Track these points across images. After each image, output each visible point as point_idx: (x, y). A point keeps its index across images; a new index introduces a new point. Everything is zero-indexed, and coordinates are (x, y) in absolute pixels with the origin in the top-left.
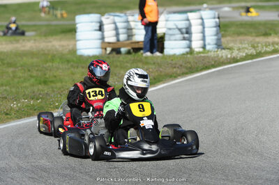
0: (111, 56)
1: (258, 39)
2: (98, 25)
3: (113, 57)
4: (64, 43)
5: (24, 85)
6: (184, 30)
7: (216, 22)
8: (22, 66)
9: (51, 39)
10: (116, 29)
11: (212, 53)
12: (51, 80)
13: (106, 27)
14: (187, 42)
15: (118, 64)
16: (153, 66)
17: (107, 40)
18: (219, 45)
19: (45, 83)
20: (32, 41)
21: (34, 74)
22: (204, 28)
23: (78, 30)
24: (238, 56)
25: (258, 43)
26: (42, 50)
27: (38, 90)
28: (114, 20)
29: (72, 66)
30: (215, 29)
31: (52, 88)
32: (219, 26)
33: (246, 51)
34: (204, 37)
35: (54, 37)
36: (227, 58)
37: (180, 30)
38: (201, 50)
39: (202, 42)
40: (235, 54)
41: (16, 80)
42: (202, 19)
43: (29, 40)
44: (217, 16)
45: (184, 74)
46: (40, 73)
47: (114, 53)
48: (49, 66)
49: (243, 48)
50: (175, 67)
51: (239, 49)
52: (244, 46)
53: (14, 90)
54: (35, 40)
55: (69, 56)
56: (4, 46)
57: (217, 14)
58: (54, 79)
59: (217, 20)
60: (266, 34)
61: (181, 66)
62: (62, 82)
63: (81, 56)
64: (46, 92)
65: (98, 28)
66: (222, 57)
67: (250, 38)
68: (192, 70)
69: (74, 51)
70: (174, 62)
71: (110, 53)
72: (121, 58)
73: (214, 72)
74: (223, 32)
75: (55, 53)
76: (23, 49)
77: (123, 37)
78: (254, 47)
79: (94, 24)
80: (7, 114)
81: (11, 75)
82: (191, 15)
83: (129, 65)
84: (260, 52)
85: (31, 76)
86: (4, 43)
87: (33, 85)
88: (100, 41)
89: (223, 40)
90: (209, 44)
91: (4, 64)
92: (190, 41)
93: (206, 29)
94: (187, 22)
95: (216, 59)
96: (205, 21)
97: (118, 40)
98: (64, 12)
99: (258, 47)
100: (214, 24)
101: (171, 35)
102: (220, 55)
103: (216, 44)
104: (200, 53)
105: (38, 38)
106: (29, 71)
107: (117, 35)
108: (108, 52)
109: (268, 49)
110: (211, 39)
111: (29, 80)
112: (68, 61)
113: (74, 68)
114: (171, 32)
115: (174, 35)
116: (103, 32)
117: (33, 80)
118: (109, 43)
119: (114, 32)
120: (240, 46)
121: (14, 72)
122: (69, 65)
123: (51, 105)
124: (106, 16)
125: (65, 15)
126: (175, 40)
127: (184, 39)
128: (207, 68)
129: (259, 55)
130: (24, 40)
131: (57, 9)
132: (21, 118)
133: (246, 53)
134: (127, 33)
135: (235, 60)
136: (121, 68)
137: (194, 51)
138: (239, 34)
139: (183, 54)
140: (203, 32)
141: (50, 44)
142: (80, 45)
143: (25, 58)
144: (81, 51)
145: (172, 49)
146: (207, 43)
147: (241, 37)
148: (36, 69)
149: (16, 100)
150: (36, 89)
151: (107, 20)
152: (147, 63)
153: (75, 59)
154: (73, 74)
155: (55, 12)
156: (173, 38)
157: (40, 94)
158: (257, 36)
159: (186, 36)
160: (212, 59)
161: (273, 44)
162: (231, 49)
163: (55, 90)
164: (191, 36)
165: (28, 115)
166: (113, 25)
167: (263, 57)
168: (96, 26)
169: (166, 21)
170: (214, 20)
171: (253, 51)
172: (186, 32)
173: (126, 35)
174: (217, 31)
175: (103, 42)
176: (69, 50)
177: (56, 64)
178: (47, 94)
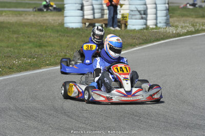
0: (89, 29)
1: (197, 20)
2: (80, 6)
4: (56, 18)
6: (142, 12)
7: (166, 7)
8: (23, 33)
9: (46, 14)
10: (93, 9)
11: (162, 29)
12: (44, 44)
13: (85, 8)
14: (145, 21)
18: (167, 24)
19: (40, 46)
20: (32, 16)
21: (32, 40)
22: (157, 10)
23: (65, 9)
24: (181, 32)
25: (197, 23)
26: (39, 22)
27: (35, 51)
28: (92, 2)
30: (165, 12)
31: (45, 50)
34: (157, 17)
36: (173, 33)
37: (139, 11)
38: (154, 27)
39: (155, 21)
40: (179, 30)
41: (18, 44)
42: (156, 4)
43: (30, 15)
44: (167, 2)
45: (140, 44)
46: (36, 39)
47: (91, 27)
48: (43, 34)
49: (185, 26)
50: (134, 39)
51: (182, 27)
52: (186, 25)
53: (16, 51)
54: (34, 15)
55: (58, 28)
56: (11, 18)
58: (47, 44)
59: (167, 5)
60: (203, 17)
61: (139, 38)
62: (52, 46)
63: (67, 28)
64: (40, 53)
65: (80, 8)
66: (169, 32)
67: (191, 19)
68: (147, 41)
69: (62, 24)
70: (134, 35)
73: (162, 43)
74: (171, 14)
75: (48, 25)
76: (25, 21)
77: (97, 16)
78: (193, 26)
79: (77, 5)
80: (10, 68)
81: (15, 40)
82: (148, 1)
84: (198, 30)
86: (10, 15)
87: (30, 48)
89: (171, 20)
91: (10, 31)
92: (147, 20)
93: (158, 12)
94: (145, 6)
95: (165, 34)
96: (158, 5)
97: (94, 18)
99: (196, 25)
100: (165, 9)
101: (133, 15)
102: (168, 31)
103: (165, 23)
104: (153, 29)
105: (36, 13)
106: (28, 37)
107: (94, 13)
108: (87, 26)
109: (204, 28)
110: (162, 19)
111: (28, 44)
112: (58, 31)
113: (62, 36)
114: (132, 13)
115: (135, 15)
116: (83, 11)
117: (30, 45)
118: (88, 19)
119: (92, 11)
121: (17, 38)
122: (58, 34)
123: (43, 63)
126: (136, 19)
127: (142, 18)
128: (158, 40)
129: (197, 31)
132: (21, 72)
137: (149, 27)
138: (183, 16)
139: (141, 29)
140: (156, 14)
141: (45, 18)
142: (67, 20)
143: (26, 28)
144: (68, 24)
145: (133, 25)
146: (158, 22)
147: (184, 18)
148: (34, 36)
149: (17, 59)
150: (33, 51)
151: (87, 3)
153: (63, 30)
156: (134, 17)
157: (36, 55)
158: (196, 18)
159: (144, 16)
160: (162, 34)
162: (177, 27)
163: (47, 52)
164: (147, 17)
165: (26, 70)
166: (91, 7)
167: (199, 33)
168: (79, 7)
169: (130, 5)
170: (164, 5)
171: (193, 29)
172: (144, 14)
173: (100, 14)
174: (167, 13)
175: (83, 19)
176: (59, 24)
177: (48, 33)
178: (41, 55)
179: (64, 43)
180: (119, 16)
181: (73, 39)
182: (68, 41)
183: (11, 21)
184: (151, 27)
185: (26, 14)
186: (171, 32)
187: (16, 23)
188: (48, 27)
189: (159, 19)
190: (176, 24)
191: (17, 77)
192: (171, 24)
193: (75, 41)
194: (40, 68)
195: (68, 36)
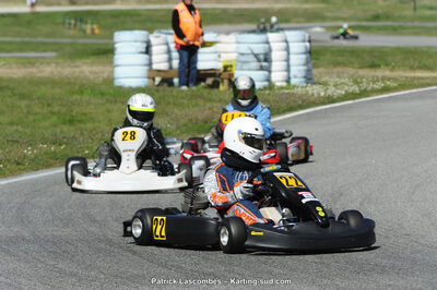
0: (161, 88)
1: (362, 72)
2: (145, 45)
3: (164, 90)
4: (96, 68)
5: (43, 124)
6: (262, 57)
7: (306, 47)
8: (39, 98)
9: (78, 62)
11: (300, 89)
12: (79, 118)
13: (154, 49)
14: (266, 73)
15: (171, 100)
17: (155, 67)
18: (309, 79)
19: (71, 122)
20: (53, 65)
21: (56, 109)
22: (289, 54)
23: (116, 52)
24: (335, 94)
25: (363, 77)
26: (67, 78)
27: (62, 132)
28: (166, 39)
29: (108, 101)
30: (304, 56)
31: (81, 129)
32: (310, 53)
33: (346, 88)
34: (289, 66)
35: (83, 60)
36: (319, 97)
37: (256, 56)
38: (285, 84)
39: (286, 73)
40: (331, 91)
41: (31, 118)
42: (286, 41)
43: (49, 64)
44: (307, 38)
46: (64, 110)
47: (165, 85)
48: (77, 100)
49: (341, 84)
51: (336, 86)
52: (343, 80)
53: (28, 131)
54: (57, 63)
55: (103, 87)
56: (15, 70)
57: (307, 36)
58: (83, 118)
59: (308, 44)
60: (373, 66)
62: (93, 120)
63: (120, 87)
64: (72, 134)
65: (144, 50)
66: (313, 95)
67: (351, 71)
69: (110, 80)
71: (158, 85)
72: (175, 91)
73: (301, 115)
74: (314, 61)
75: (84, 82)
76: (39, 75)
77: (176, 63)
78: (356, 82)
79: (139, 44)
80: (18, 164)
81: (25, 111)
82: (272, 36)
83: (185, 101)
84: (365, 90)
85: (52, 113)
86: (14, 66)
87: (55, 126)
88: (147, 68)
89: (315, 71)
90: (295, 77)
91: (15, 95)
92: (270, 72)
93: (291, 56)
94: (267, 46)
95: (305, 97)
96: (291, 45)
97: (171, 68)
98: (95, 26)
99: (362, 82)
100: (303, 50)
101: (244, 62)
102: (310, 92)
103: (305, 77)
104: (282, 88)
105: (60, 61)
106: (49, 105)
107: (170, 60)
108: (157, 83)
109: (376, 87)
110: (298, 70)
111: (49, 118)
112: (103, 94)
113: (111, 102)
114: (243, 59)
115: (248, 62)
116: (151, 55)
117: (54, 119)
118: (159, 71)
119: (166, 56)
120: (337, 81)
121: (28, 106)
122: (104, 99)
124: (155, 34)
125: (97, 31)
126: (250, 70)
127: (262, 68)
128: (291, 109)
129: (364, 93)
131: (86, 23)
132: (38, 170)
133: (346, 91)
135: (331, 100)
136: (175, 105)
137: (274, 85)
138: (336, 64)
139: (260, 90)
140: (288, 60)
141: (77, 70)
142: (118, 72)
143: (43, 88)
144: (120, 80)
146: (292, 75)
147: (339, 69)
148: (59, 102)
149: (31, 145)
150: (58, 130)
151: (157, 39)
152: (210, 100)
153: (111, 91)
154: (109, 111)
155: (84, 26)
156: (246, 66)
157: (64, 137)
158: (361, 68)
159: (265, 64)
160: (299, 98)
161: (383, 79)
162: (325, 84)
163: (85, 132)
164: (270, 66)
165: (48, 166)
166: (165, 47)
167: (368, 96)
168: (142, 47)
169: (238, 43)
170: (302, 44)
171: (357, 90)
172: (265, 60)
174: (307, 59)
175: (151, 70)
176: (105, 80)
177: (86, 97)
178: (74, 137)
179: (115, 115)
183: (16, 77)
184: (278, 84)
185: (41, 63)
186: (316, 95)
187: (24, 78)
188: (83, 85)
189: (294, 71)
190: (324, 79)
191: (31, 180)
192: (315, 79)
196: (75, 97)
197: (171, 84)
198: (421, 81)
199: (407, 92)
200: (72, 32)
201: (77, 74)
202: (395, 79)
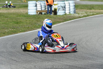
0: (39, 15)
1: (88, 11)
2: (35, 4)
3: (40, 15)
4: (24, 10)
5: (10, 24)
6: (63, 7)
8: (10, 18)
9: (20, 9)
10: (41, 6)
11: (73, 15)
12: (19, 22)
14: (64, 11)
15: (41, 18)
16: (53, 19)
18: (75, 12)
19: (17, 23)
20: (14, 10)
22: (70, 6)
23: (29, 6)
26: (17, 12)
28: (40, 3)
29: (26, 18)
30: (74, 7)
31: (19, 25)
32: (75, 6)
34: (70, 9)
37: (62, 7)
39: (69, 11)
40: (80, 15)
41: (8, 22)
42: (69, 3)
44: (74, 2)
45: (63, 21)
46: (16, 20)
47: (40, 14)
50: (60, 19)
51: (81, 14)
53: (7, 26)
54: (15, 9)
56: (4, 11)
59: (74, 4)
60: (90, 9)
61: (62, 19)
62: (23, 23)
63: (29, 15)
65: (35, 6)
67: (85, 10)
68: (66, 20)
69: (27, 13)
70: (60, 17)
72: (42, 16)
73: (73, 21)
74: (76, 8)
76: (10, 12)
77: (43, 9)
78: (86, 13)
80: (4, 33)
81: (6, 21)
82: (66, 2)
84: (88, 15)
86: (4, 10)
87: (13, 24)
88: (36, 10)
89: (76, 10)
91: (4, 17)
92: (65, 11)
93: (70, 7)
94: (64, 4)
95: (74, 17)
96: (70, 4)
97: (42, 10)
99: (88, 13)
100: (73, 5)
103: (74, 12)
104: (68, 14)
106: (12, 19)
107: (41, 8)
109: (91, 14)
111: (12, 22)
112: (25, 16)
114: (59, 8)
116: (37, 7)
118: (39, 11)
119: (41, 7)
120: (82, 13)
121: (7, 20)
123: (19, 31)
124: (38, 2)
125: (25, 1)
126: (60, 10)
127: (63, 10)
128: (70, 20)
129: (88, 16)
130: (11, 9)
132: (9, 35)
133: (84, 15)
134: (45, 7)
135: (80, 17)
136: (42, 19)
138: (82, 8)
139: (63, 15)
140: (70, 8)
141: (19, 11)
142: (29, 11)
143: (11, 15)
144: (29, 13)
146: (71, 11)
147: (82, 10)
149: (7, 29)
151: (38, 3)
152: (51, 18)
153: (27, 16)
154: (26, 21)
157: (15, 27)
158: (87, 9)
159: (64, 9)
160: (72, 17)
161: (93, 12)
162: (79, 14)
164: (65, 9)
165: (11, 34)
166: (40, 5)
167: (89, 16)
169: (58, 4)
170: (73, 4)
171: (86, 15)
173: (44, 8)
175: (37, 10)
176: (26, 13)
177: (21, 17)
178: (18, 27)
179: (28, 21)
180: (53, 9)
181: (32, 20)
182: (30, 21)
184: (67, 14)
186: (76, 16)
187: (7, 13)
188: (21, 14)
189: (71, 10)
190: (78, 12)
191: (7, 37)
192: (76, 12)
193: (33, 21)
194: (17, 33)
195: (30, 18)
196: (18, 17)
197: (42, 14)
198: (102, 13)
199: (98, 15)
200: (19, 2)
201: (19, 12)
202: (96, 12)
